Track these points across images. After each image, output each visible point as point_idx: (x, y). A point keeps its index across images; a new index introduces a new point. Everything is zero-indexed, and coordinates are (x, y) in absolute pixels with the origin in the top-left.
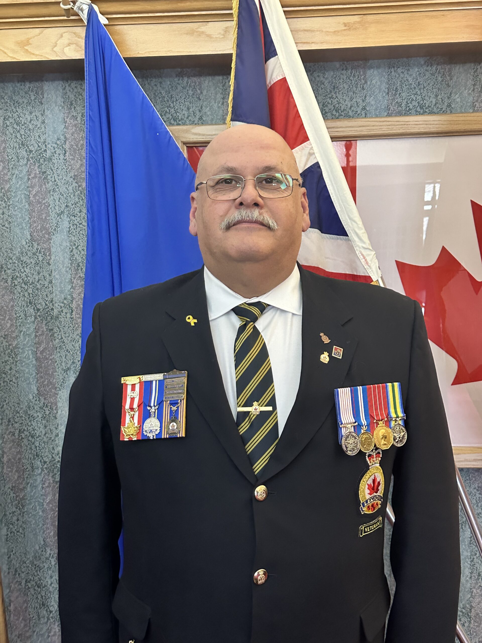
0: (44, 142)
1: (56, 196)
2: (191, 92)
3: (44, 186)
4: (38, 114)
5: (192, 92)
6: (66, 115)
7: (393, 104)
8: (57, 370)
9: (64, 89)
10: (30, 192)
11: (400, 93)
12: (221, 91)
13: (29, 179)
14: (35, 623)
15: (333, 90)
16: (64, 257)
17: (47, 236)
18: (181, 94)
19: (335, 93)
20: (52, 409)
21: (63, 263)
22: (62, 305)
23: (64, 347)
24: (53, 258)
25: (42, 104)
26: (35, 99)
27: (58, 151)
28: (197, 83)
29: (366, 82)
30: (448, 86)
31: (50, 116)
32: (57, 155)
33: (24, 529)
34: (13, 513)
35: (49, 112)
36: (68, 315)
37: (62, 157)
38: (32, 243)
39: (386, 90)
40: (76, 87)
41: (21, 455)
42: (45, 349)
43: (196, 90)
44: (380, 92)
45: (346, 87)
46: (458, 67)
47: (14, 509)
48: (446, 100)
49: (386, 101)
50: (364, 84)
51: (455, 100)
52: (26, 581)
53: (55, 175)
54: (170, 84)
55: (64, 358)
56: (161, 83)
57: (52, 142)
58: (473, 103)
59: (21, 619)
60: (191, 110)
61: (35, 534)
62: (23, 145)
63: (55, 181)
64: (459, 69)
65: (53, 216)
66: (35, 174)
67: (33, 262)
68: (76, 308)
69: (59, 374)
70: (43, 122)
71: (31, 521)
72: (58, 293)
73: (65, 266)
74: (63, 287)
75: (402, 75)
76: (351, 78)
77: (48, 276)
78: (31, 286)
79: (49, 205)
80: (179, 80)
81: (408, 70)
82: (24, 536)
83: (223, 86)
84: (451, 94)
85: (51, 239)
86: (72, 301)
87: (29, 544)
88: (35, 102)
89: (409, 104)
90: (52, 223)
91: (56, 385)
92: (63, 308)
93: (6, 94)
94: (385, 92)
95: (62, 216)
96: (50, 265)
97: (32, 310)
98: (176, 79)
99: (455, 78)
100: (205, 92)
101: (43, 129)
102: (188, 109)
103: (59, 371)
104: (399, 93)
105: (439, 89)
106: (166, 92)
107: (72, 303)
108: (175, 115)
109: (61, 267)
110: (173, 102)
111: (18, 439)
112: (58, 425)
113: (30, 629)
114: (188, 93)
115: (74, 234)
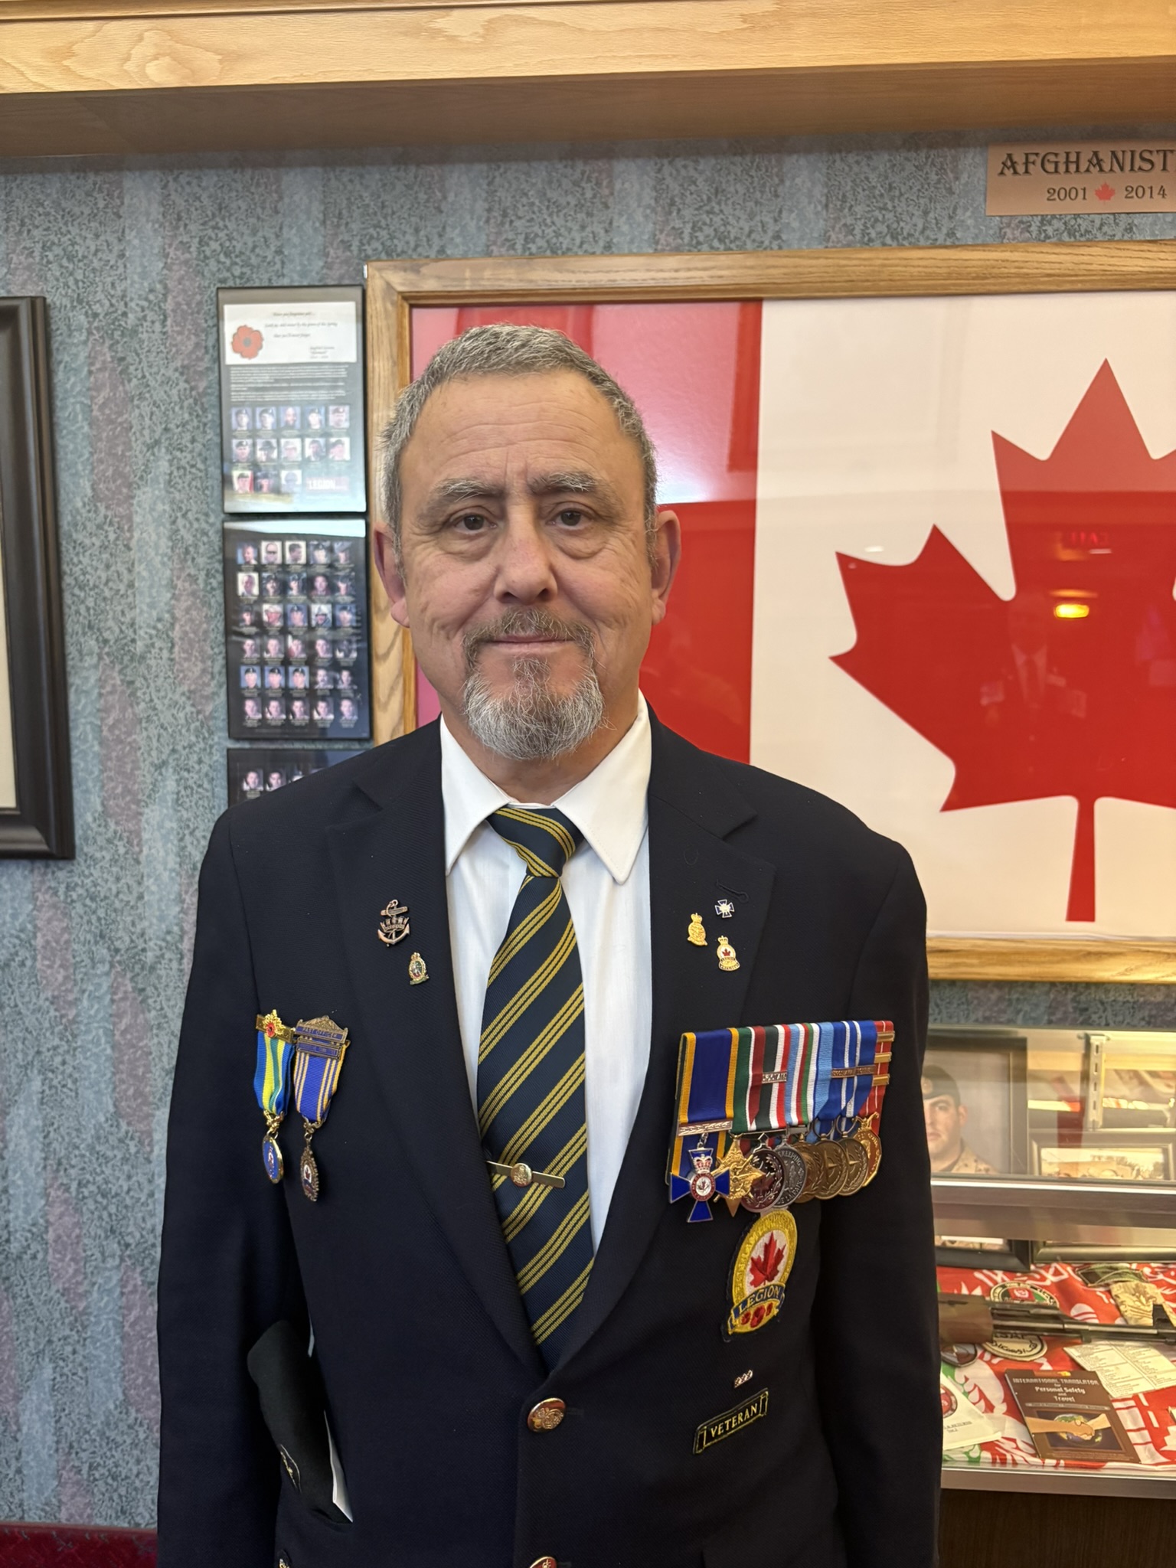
0: (123, 297)
1: (146, 409)
2: (422, 196)
3: (121, 388)
4: (112, 239)
5: (426, 197)
6: (167, 241)
7: (837, 229)
8: (142, 765)
9: (165, 187)
10: (92, 398)
11: (851, 206)
12: (484, 195)
13: (90, 372)
14: (96, 1267)
15: (713, 197)
16: (158, 534)
17: (125, 490)
18: (402, 200)
19: (719, 203)
20: (132, 845)
21: (157, 546)
22: (154, 632)
23: (155, 718)
24: (136, 535)
25: (120, 217)
26: (106, 207)
27: (151, 316)
28: (436, 178)
29: (782, 181)
30: (951, 191)
31: (136, 242)
32: (149, 324)
33: (75, 1081)
34: (55, 1048)
35: (134, 233)
36: (165, 654)
37: (158, 327)
38: (95, 506)
39: (824, 200)
40: (189, 183)
41: (70, 934)
42: (117, 721)
43: (434, 192)
44: (810, 203)
45: (741, 190)
46: (970, 155)
47: (56, 1042)
48: (945, 221)
49: (821, 221)
50: (778, 185)
51: (963, 221)
52: (79, 1184)
53: (144, 364)
54: (381, 180)
55: (154, 740)
56: (362, 176)
57: (140, 296)
58: (1001, 229)
59: (67, 1259)
60: (422, 233)
61: (99, 1092)
62: (80, 301)
63: (144, 377)
64: (973, 159)
65: (138, 449)
66: (104, 362)
67: (98, 543)
68: (181, 639)
69: (145, 773)
70: (122, 255)
71: (90, 1066)
72: (145, 608)
73: (161, 552)
74: (155, 594)
75: (856, 169)
76: (753, 173)
77: (125, 572)
78: (92, 593)
79: (131, 428)
80: (399, 170)
81: (869, 158)
82: (77, 1094)
83: (489, 184)
84: (955, 209)
85: (133, 497)
86: (172, 625)
87: (85, 1113)
88: (106, 213)
89: (867, 228)
90: (137, 464)
91: (140, 797)
92: (155, 640)
93: (48, 195)
94: (820, 202)
95: (156, 450)
96: (129, 549)
97: (93, 643)
98: (393, 169)
99: (964, 178)
100: (451, 197)
101: (121, 270)
102: (417, 230)
103: (145, 767)
104: (848, 205)
105: (930, 200)
106: (372, 195)
107: (173, 629)
108: (389, 243)
109: (153, 554)
110: (385, 217)
111: (65, 902)
112: (142, 877)
113: (85, 1278)
114: (416, 198)
115: (179, 487)
